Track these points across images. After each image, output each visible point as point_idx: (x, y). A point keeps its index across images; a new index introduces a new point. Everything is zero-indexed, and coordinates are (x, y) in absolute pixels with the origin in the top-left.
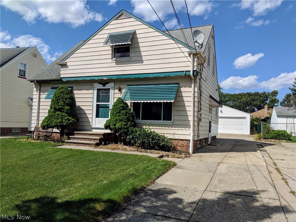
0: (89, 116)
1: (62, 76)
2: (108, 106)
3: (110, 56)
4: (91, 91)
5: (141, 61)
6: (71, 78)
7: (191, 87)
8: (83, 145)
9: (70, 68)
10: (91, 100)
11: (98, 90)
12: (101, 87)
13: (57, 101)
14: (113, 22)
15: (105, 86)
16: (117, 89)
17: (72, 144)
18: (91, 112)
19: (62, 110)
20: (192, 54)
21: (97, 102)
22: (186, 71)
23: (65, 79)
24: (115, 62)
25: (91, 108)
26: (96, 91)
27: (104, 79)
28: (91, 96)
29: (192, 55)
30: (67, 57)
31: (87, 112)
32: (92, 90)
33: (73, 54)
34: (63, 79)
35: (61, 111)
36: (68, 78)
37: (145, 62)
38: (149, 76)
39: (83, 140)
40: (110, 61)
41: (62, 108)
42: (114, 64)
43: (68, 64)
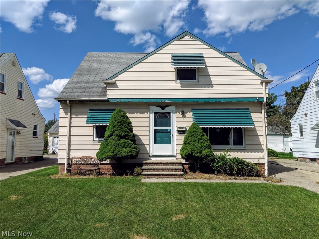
0: (145, 143)
1: (109, 96)
2: (169, 131)
3: (174, 78)
4: (146, 115)
5: (211, 85)
6: (123, 100)
7: (262, 113)
8: (167, 176)
9: (120, 87)
10: (147, 124)
11: (155, 113)
12: (159, 110)
13: (120, 126)
14: (176, 42)
15: (164, 109)
16: (179, 113)
17: (151, 176)
18: (147, 138)
19: (127, 137)
20: (264, 82)
21: (155, 127)
22: (259, 98)
23: (113, 100)
24: (180, 84)
25: (147, 133)
26: (153, 114)
27: (167, 102)
28: (147, 120)
29: (264, 84)
30: (117, 75)
31: (142, 138)
32: (148, 113)
33: (125, 71)
34: (110, 100)
35: (126, 139)
36: (119, 99)
37: (215, 87)
38: (221, 100)
39: (162, 170)
40: (174, 83)
41: (127, 135)
42: (179, 87)
43: (118, 83)
